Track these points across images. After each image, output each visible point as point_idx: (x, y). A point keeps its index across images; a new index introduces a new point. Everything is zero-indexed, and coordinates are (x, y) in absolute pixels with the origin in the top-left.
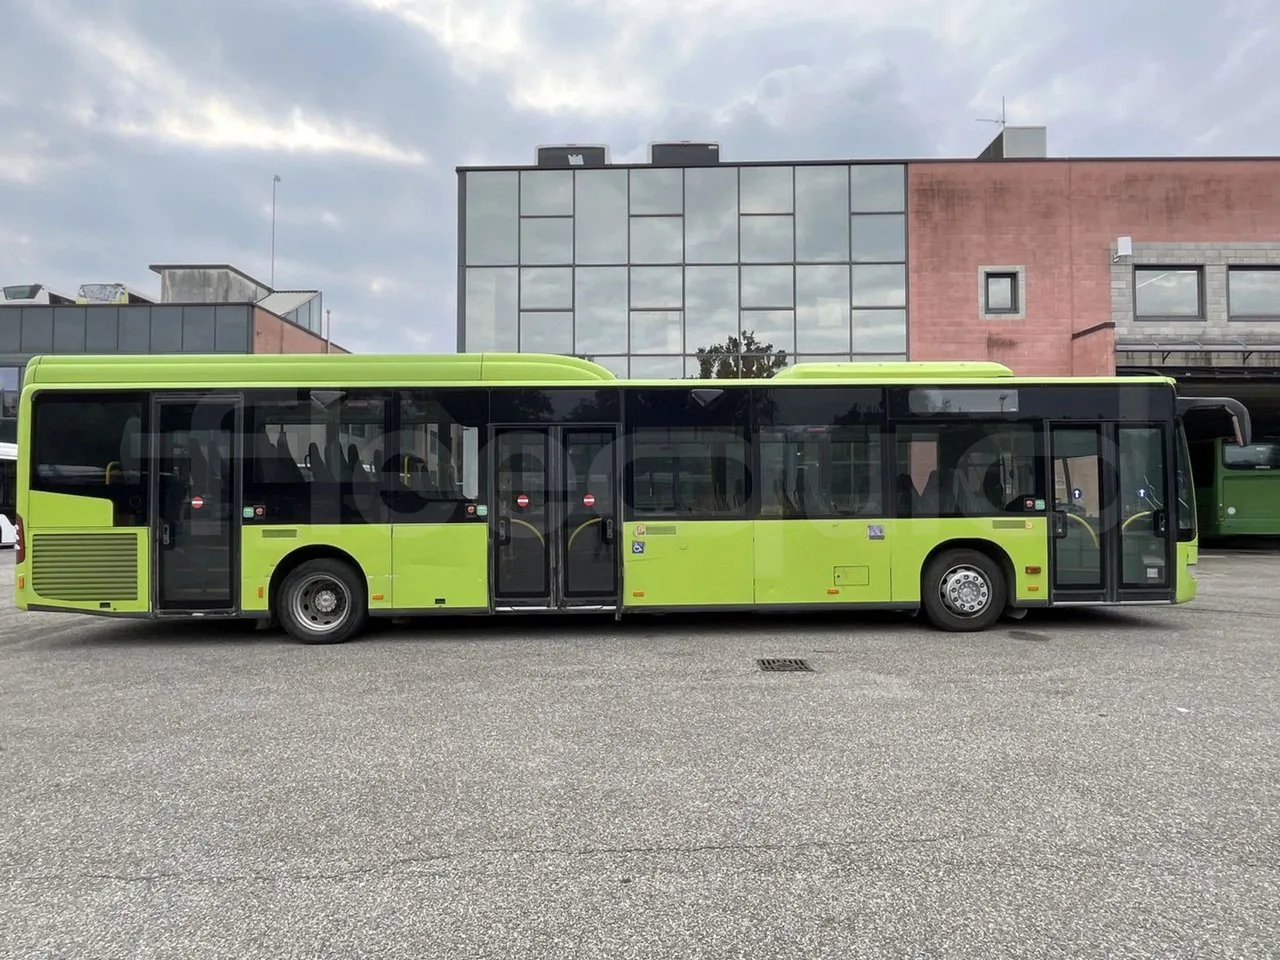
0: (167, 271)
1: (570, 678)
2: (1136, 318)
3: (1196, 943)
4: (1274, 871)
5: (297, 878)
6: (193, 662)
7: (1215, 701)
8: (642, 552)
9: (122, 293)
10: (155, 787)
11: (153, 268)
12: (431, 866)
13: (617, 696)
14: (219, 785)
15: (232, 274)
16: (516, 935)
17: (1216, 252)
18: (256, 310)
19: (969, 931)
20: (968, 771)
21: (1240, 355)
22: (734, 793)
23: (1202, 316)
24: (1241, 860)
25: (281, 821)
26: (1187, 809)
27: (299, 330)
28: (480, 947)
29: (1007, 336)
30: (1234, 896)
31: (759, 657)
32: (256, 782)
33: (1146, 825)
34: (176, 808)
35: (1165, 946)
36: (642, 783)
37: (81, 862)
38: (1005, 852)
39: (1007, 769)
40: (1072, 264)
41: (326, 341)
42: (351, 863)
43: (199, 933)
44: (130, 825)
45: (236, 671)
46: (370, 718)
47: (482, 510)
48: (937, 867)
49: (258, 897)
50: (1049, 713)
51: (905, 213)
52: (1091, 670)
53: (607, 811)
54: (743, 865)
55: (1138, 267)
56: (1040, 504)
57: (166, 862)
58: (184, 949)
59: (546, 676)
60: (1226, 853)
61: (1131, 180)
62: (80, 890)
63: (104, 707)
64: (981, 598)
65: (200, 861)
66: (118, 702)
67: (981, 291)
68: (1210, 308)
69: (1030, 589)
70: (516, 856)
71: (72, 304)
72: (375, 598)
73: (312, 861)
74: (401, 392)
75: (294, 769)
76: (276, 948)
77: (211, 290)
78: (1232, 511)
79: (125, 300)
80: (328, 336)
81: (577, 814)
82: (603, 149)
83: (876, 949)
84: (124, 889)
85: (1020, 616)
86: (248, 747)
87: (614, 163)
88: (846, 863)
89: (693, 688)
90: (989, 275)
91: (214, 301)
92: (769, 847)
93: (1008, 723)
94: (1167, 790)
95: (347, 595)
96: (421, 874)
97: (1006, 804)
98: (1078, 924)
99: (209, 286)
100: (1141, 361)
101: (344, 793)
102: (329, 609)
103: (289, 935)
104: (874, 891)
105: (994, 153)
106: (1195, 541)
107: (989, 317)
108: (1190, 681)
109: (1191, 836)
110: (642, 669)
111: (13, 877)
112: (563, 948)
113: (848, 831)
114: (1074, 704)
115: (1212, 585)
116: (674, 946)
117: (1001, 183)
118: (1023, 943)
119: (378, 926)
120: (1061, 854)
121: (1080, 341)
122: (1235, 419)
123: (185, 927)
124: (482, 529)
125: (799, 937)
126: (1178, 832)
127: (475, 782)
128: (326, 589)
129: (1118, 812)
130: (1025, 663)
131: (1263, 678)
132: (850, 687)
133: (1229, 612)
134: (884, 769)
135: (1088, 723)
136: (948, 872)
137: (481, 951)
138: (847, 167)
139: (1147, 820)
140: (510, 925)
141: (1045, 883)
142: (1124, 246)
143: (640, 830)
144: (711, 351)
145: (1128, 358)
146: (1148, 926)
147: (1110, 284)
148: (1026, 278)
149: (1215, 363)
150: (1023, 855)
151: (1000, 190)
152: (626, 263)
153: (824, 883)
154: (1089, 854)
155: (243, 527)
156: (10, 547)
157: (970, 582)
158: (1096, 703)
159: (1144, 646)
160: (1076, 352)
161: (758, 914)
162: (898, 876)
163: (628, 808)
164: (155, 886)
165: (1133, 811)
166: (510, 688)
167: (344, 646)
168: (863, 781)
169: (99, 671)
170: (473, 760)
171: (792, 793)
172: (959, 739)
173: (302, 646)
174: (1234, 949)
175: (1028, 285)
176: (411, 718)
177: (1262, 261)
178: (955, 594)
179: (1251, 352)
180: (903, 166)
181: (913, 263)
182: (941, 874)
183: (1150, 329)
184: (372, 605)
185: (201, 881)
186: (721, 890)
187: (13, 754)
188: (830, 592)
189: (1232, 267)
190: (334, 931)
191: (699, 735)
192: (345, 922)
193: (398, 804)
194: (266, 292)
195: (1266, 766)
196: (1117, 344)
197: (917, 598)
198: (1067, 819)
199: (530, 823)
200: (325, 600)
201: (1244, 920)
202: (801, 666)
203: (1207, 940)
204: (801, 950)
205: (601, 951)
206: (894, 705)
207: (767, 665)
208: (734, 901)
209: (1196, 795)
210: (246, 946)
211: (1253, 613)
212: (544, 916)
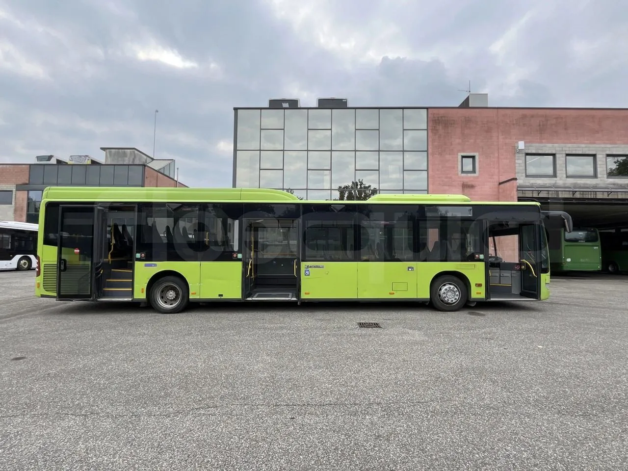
0: (108, 150)
1: (276, 329)
2: (527, 176)
3: (536, 448)
4: (573, 417)
5: (150, 416)
6: (112, 321)
7: (555, 343)
8: (309, 275)
9: (88, 160)
10: (91, 375)
11: (102, 149)
12: (209, 411)
13: (296, 338)
14: (120, 375)
15: (136, 152)
16: (243, 441)
17: (561, 148)
18: (146, 167)
19: (439, 441)
20: (445, 372)
21: (571, 193)
22: (343, 381)
23: (555, 175)
24: (559, 412)
25: (145, 391)
26: (538, 390)
27: (165, 177)
28: (227, 446)
29: (470, 183)
30: (555, 428)
31: (358, 322)
32: (135, 374)
33: (520, 397)
34: (99, 384)
35: (523, 449)
36: (303, 376)
37: (57, 408)
38: (458, 407)
39: (462, 372)
40: (498, 152)
41: (177, 181)
42: (174, 409)
43: (105, 439)
44: (79, 392)
45: (131, 325)
46: (187, 346)
47: (240, 256)
48: (428, 414)
49: (132, 423)
50: (482, 348)
51: (427, 130)
52: (502, 329)
53: (287, 388)
54: (343, 412)
55: (527, 154)
56: (482, 257)
57: (94, 408)
58: (98, 446)
59: (265, 329)
60: (552, 409)
61: (524, 117)
62: (55, 420)
63: (72, 340)
64: (456, 297)
65: (108, 407)
66: (78, 338)
67: (460, 164)
68: (558, 172)
69: (477, 293)
70: (245, 407)
71: (66, 164)
72: (192, 294)
73: (157, 408)
74: (208, 205)
75: (152, 368)
76: (139, 446)
77: (127, 158)
78: (569, 260)
79: (89, 162)
80: (177, 179)
81: (273, 389)
82: (297, 101)
83: (398, 449)
84: (74, 419)
85: (473, 305)
86: (133, 358)
87: (302, 107)
88: (388, 411)
89: (329, 335)
90: (463, 157)
91: (128, 164)
92: (355, 404)
93: (464, 351)
94: (530, 381)
95: (181, 293)
96: (204, 414)
97: (460, 387)
98: (486, 439)
99: (126, 157)
100: (529, 195)
101: (173, 379)
102: (172, 298)
103: (144, 440)
104: (399, 424)
105: (465, 104)
106: (549, 273)
107: (463, 175)
108: (544, 334)
109: (539, 402)
110: (308, 326)
111: (27, 413)
112: (263, 447)
113: (391, 398)
114: (494, 344)
115: (558, 292)
116: (310, 447)
117: (468, 117)
118: (462, 447)
119: (183, 437)
120: (482, 409)
121: (502, 186)
122: (565, 220)
123: (99, 436)
124: (239, 265)
125: (365, 443)
126: (533, 400)
127: (231, 375)
128: (171, 290)
129: (508, 391)
130: (474, 325)
131: (577, 333)
132: (397, 335)
133: (565, 304)
134: (409, 371)
135: (499, 352)
136: (432, 416)
137: (227, 448)
138: (402, 110)
139: (521, 395)
140: (241, 437)
141: (473, 421)
142: (521, 145)
143: (301, 396)
144: (344, 188)
145: (523, 193)
146: (516, 440)
147: (515, 161)
148: (479, 158)
149: (560, 196)
150: (465, 409)
151: (468, 120)
152: (306, 149)
153: (378, 420)
154: (494, 409)
155: (136, 262)
156: (34, 269)
157: (451, 290)
158: (503, 343)
159: (526, 319)
160: (500, 191)
161: (348, 433)
162: (410, 417)
163: (297, 387)
164: (88, 418)
165: (514, 390)
166: (249, 334)
167: (179, 314)
168: (399, 376)
169: (71, 324)
170: (230, 365)
171: (368, 381)
172: (442, 358)
173: (161, 314)
174: (553, 451)
175: (480, 161)
176: (205, 346)
177: (580, 153)
178: (445, 295)
179: (576, 191)
180: (426, 110)
181: (430, 151)
182: (429, 417)
183: (532, 181)
184: (191, 297)
185: (108, 417)
186: (334, 423)
187: (30, 360)
188: (390, 294)
189: (567, 155)
190: (164, 439)
191: (330, 355)
192: (169, 435)
193: (196, 384)
194: (151, 160)
195: (573, 371)
196: (518, 187)
197: (428, 297)
198: (486, 394)
199: (253, 393)
200: (171, 294)
201: (558, 438)
202: (376, 325)
203: (541, 447)
204: (365, 449)
205: (279, 448)
206: (416, 343)
207: (362, 325)
208: (338, 428)
209: (542, 384)
210: (125, 445)
211: (575, 305)
212: (256, 433)
